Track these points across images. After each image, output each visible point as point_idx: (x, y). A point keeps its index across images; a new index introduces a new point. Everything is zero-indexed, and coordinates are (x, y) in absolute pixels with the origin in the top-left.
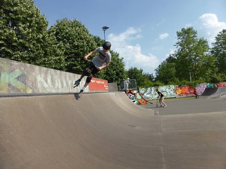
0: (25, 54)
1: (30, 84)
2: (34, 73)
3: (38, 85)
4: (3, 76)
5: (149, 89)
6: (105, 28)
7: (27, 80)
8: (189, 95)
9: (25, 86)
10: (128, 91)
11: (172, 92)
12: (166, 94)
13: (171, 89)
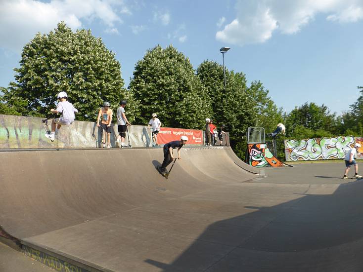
2: (68, 128)
3: (72, 139)
5: (303, 142)
10: (252, 145)
12: (334, 152)
13: (347, 143)
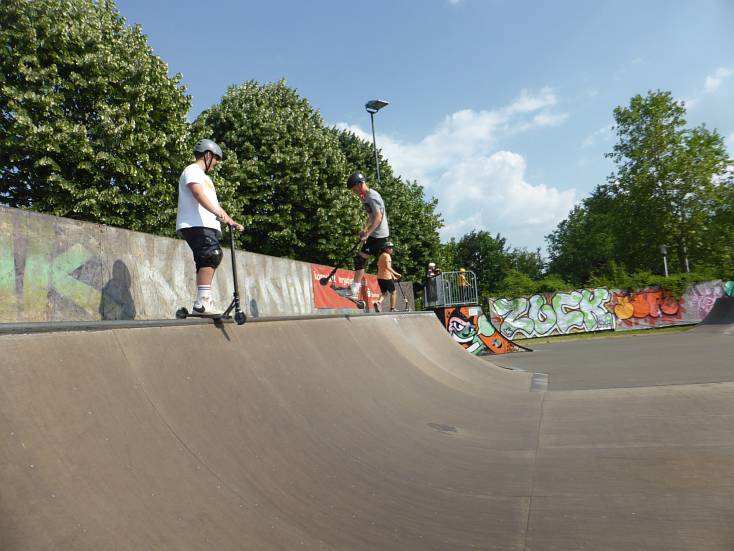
1: (116, 291)
2: (130, 256)
3: (141, 292)
4: (32, 267)
5: (522, 301)
6: (375, 106)
7: (106, 278)
8: (659, 323)
9: (99, 295)
10: (451, 310)
11: (600, 313)
12: (579, 320)
13: (599, 300)
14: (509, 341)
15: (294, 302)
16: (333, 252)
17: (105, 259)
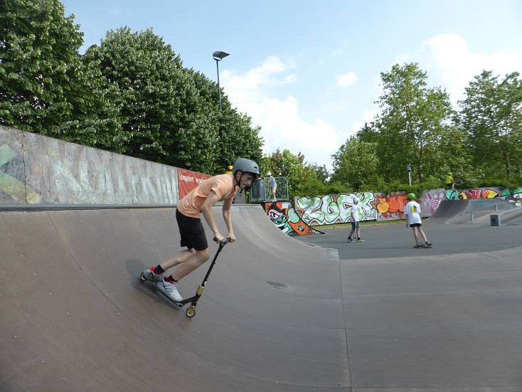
0: (23, 109)
1: (36, 182)
2: (47, 157)
3: (55, 184)
5: (317, 199)
6: (221, 55)
7: (28, 173)
9: (23, 185)
10: (270, 204)
11: (368, 208)
13: (367, 200)
14: (310, 227)
15: (165, 196)
16: (189, 160)
17: (27, 157)
